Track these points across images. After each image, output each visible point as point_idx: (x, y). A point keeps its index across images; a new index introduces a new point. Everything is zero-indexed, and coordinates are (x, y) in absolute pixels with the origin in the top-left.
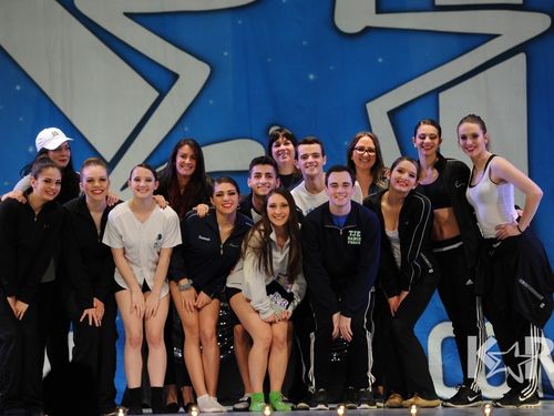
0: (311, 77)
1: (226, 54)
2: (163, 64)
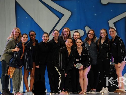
0: (95, 15)
1: (75, 9)
2: (60, 12)
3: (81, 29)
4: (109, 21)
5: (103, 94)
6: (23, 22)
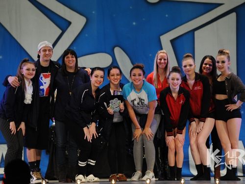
0: (134, 23)
1: (94, 12)
2: (64, 17)
3: (105, 52)
4: (162, 38)
5: (150, 182)
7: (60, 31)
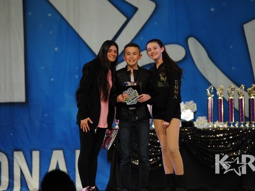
3: (178, 44)
4: (245, 26)
6: (40, 26)
7: (125, 19)
